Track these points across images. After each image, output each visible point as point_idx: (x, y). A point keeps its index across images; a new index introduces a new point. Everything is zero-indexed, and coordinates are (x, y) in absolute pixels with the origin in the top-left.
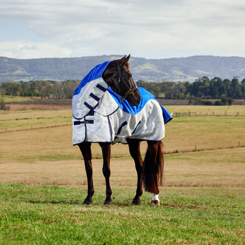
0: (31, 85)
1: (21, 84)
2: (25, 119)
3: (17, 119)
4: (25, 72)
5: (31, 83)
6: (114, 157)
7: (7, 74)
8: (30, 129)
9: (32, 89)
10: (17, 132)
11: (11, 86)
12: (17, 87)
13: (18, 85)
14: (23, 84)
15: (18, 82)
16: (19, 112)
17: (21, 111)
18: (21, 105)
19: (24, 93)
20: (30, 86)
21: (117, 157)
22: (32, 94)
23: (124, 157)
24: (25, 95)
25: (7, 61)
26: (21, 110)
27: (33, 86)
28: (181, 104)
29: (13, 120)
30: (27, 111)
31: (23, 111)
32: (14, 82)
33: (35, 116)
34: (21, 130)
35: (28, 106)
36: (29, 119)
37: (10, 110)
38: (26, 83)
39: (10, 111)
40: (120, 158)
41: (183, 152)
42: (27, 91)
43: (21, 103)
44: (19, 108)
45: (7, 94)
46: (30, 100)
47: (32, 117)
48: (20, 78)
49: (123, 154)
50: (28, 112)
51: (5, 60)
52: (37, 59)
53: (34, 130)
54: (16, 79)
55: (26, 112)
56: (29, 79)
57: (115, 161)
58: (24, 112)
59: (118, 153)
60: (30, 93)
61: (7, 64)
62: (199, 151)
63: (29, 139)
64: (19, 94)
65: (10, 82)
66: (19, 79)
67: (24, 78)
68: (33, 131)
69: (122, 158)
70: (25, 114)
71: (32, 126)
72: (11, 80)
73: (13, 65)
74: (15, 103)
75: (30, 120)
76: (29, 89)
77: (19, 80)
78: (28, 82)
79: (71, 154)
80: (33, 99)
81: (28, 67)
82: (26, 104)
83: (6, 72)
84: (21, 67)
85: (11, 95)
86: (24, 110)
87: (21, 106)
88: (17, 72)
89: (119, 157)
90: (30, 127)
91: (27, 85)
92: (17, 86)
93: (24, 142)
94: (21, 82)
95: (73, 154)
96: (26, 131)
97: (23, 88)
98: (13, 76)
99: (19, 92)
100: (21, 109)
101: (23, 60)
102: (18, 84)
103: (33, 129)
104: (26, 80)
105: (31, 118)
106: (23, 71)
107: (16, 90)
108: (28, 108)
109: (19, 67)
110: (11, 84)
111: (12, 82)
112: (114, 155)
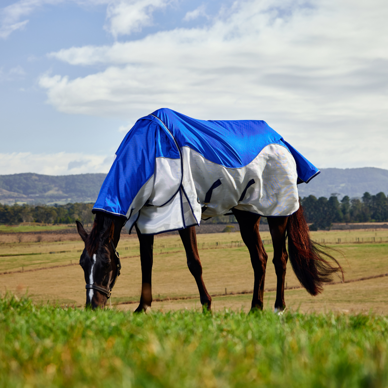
0: (69, 209)
1: (55, 208)
2: (61, 252)
3: (51, 253)
4: (61, 192)
5: (69, 206)
6: (180, 299)
7: (37, 195)
8: (69, 265)
9: (71, 214)
10: (51, 270)
11: (42, 211)
12: (50, 211)
13: (52, 209)
14: (59, 208)
15: (51, 205)
16: (53, 244)
17: (56, 243)
18: (57, 234)
19: (59, 219)
20: (67, 211)
21: (183, 299)
22: (70, 220)
23: (193, 298)
24: (61, 222)
25: (37, 178)
26: (56, 241)
27: (71, 209)
28: (264, 229)
29: (46, 253)
30: (64, 242)
31: (59, 242)
32: (46, 205)
33: (75, 249)
34: (57, 267)
35: (65, 236)
36: (68, 251)
37: (42, 242)
38: (62, 206)
39: (41, 243)
40: (188, 299)
41: (269, 291)
42: (64, 217)
43: (56, 232)
44: (53, 238)
45: (37, 221)
46: (67, 228)
47: (71, 250)
48: (54, 200)
49: (191, 295)
50: (65, 244)
51: (34, 177)
52: (76, 175)
53: (75, 266)
54: (49, 202)
55: (63, 244)
56: (65, 201)
57: (181, 303)
58: (59, 244)
59: (184, 294)
60: (68, 219)
61: (36, 182)
62: (291, 288)
63: (68, 278)
64: (53, 221)
65: (41, 206)
66: (52, 201)
67: (59, 200)
68: (72, 267)
69: (190, 299)
70: (61, 246)
71: (71, 261)
72: (43, 203)
73: (45, 184)
74: (48, 232)
75: (69, 253)
76: (66, 214)
77: (53, 203)
78: (65, 206)
79: (123, 296)
80: (71, 226)
81: (64, 186)
82: (63, 233)
83: (35, 193)
84: (55, 186)
85: (43, 222)
86: (60, 241)
87: (56, 237)
88: (50, 193)
89: (186, 299)
90: (68, 262)
91: (64, 209)
92: (50, 210)
93: (61, 282)
94: (56, 205)
95: (126, 296)
96: (63, 268)
97: (58, 213)
98: (45, 198)
99: (53, 219)
100: (56, 240)
101: (57, 177)
102: (52, 208)
103: (72, 265)
104: (62, 203)
105: (70, 251)
106: (58, 190)
107: (49, 215)
108: (65, 238)
109: (53, 186)
110: (42, 208)
111: (43, 205)
112: (180, 296)
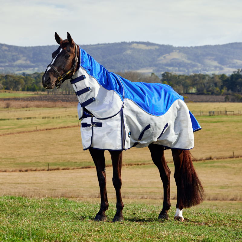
0: (36, 78)
1: (23, 76)
2: (28, 118)
3: (18, 119)
4: (28, 62)
5: (36, 75)
6: (135, 165)
7: (7, 64)
8: (34, 131)
9: (37, 83)
10: (18, 135)
11: (11, 79)
12: (19, 80)
13: (20, 78)
14: (26, 77)
15: (20, 74)
16: (21, 110)
17: (23, 109)
18: (24, 101)
19: (26, 87)
20: (34, 79)
21: (138, 165)
22: (37, 88)
23: (147, 164)
24: (28, 90)
25: (7, 48)
26: (23, 108)
27: (38, 79)
28: (215, 100)
29: (14, 119)
30: (31, 109)
31: (26, 109)
32: (15, 74)
33: (41, 115)
34: (24, 132)
35: (32, 103)
36: (33, 118)
37: (11, 108)
38: (29, 75)
39: (9, 109)
40: (142, 165)
41: (218, 159)
42: (31, 85)
43: (24, 99)
44: (21, 105)
45: (6, 89)
46: (34, 95)
47: (37, 116)
48: (22, 69)
49: (145, 161)
50: (31, 110)
51: (4, 48)
52: (43, 47)
53: (39, 132)
54: (17, 70)
55: (29, 110)
56: (33, 70)
57: (136, 169)
58: (26, 111)
59: (139, 160)
60: (34, 87)
61: (6, 52)
62: (238, 157)
63: (33, 143)
64: (21, 89)
65: (10, 74)
66: (21, 70)
67: (27, 69)
68: (37, 133)
69: (144, 165)
70: (28, 112)
71: (36, 127)
72: (12, 72)
73: (14, 54)
74: (16, 99)
75: (34, 120)
76: (33, 83)
77: (21, 72)
78: (32, 74)
79: (83, 161)
80: (38, 94)
81: (31, 56)
82: (30, 100)
83: (5, 62)
84: (23, 56)
85: (11, 89)
86: (27, 107)
87: (24, 103)
88: (19, 62)
89: (141, 165)
90: (34, 128)
91: (31, 77)
92: (19, 78)
93: (27, 146)
94: (24, 74)
95: (85, 161)
96: (29, 133)
97: (25, 81)
98: (14, 67)
99: (21, 86)
100: (23, 106)
101: (25, 48)
102: (20, 76)
103: (38, 131)
104: (29, 72)
105: (36, 118)
106: (26, 60)
107: (17, 83)
108: (32, 105)
109: (21, 56)
110: (11, 77)
111: (12, 73)
112: (135, 162)
